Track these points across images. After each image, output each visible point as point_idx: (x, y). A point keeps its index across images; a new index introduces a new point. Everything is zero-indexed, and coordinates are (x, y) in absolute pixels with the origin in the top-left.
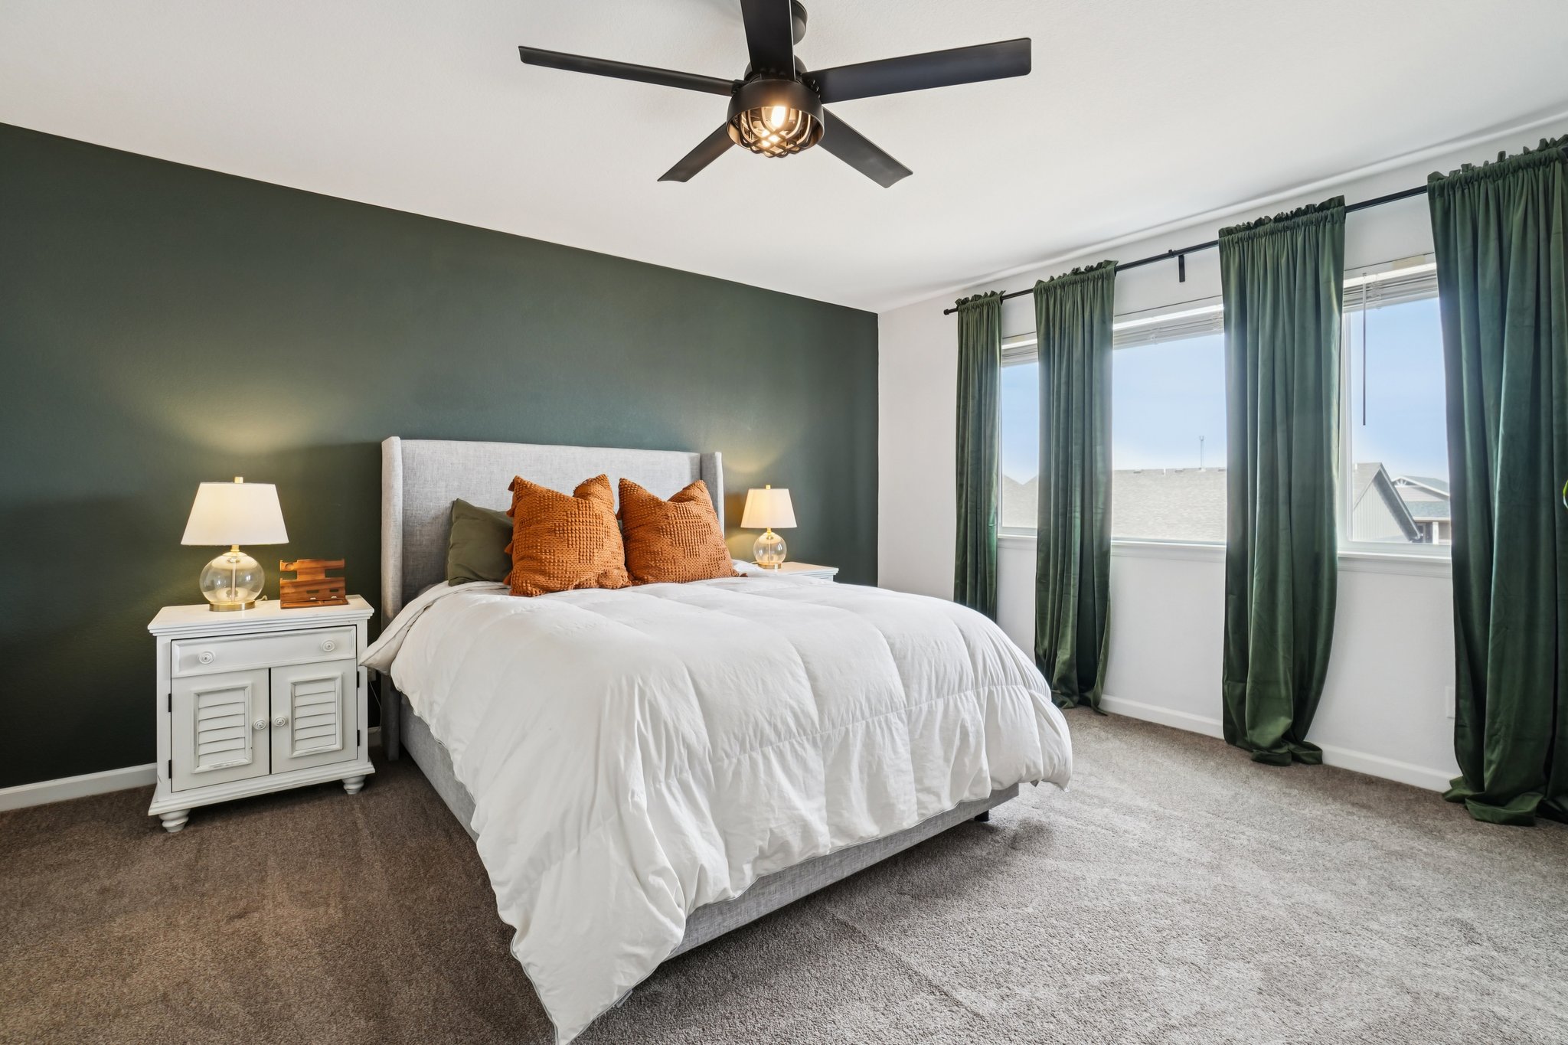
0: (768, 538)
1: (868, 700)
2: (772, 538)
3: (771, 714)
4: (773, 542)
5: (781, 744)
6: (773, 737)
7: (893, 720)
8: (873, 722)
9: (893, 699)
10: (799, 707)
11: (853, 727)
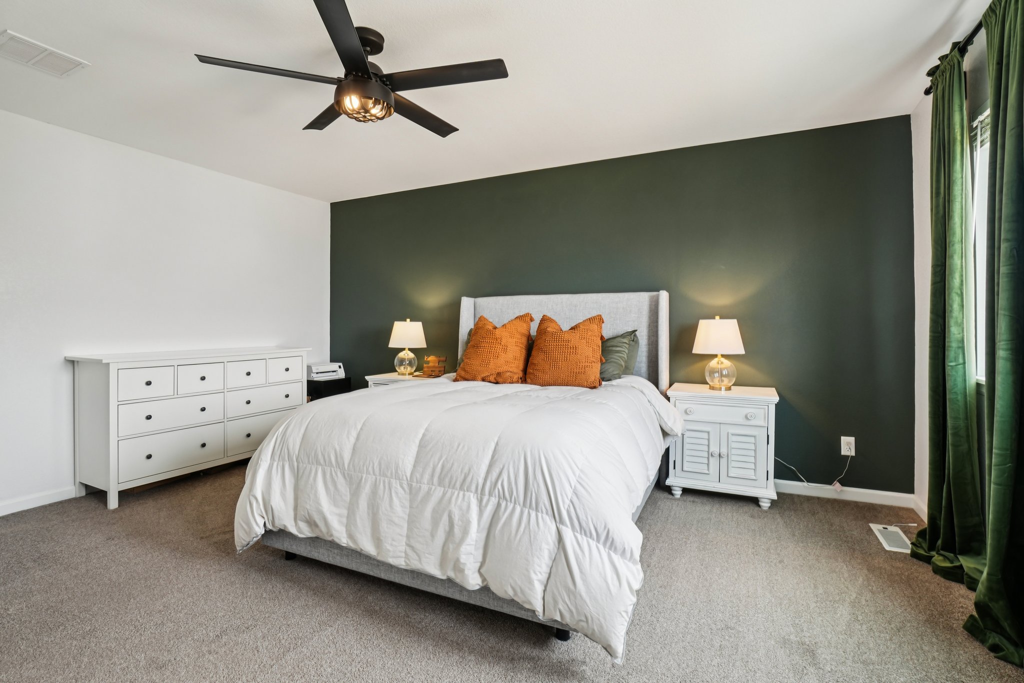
0: (718, 363)
1: (380, 464)
2: (722, 363)
3: (324, 449)
4: (723, 366)
5: (326, 468)
6: (322, 461)
7: (394, 485)
8: (380, 480)
9: (397, 470)
10: (340, 452)
11: (366, 477)
